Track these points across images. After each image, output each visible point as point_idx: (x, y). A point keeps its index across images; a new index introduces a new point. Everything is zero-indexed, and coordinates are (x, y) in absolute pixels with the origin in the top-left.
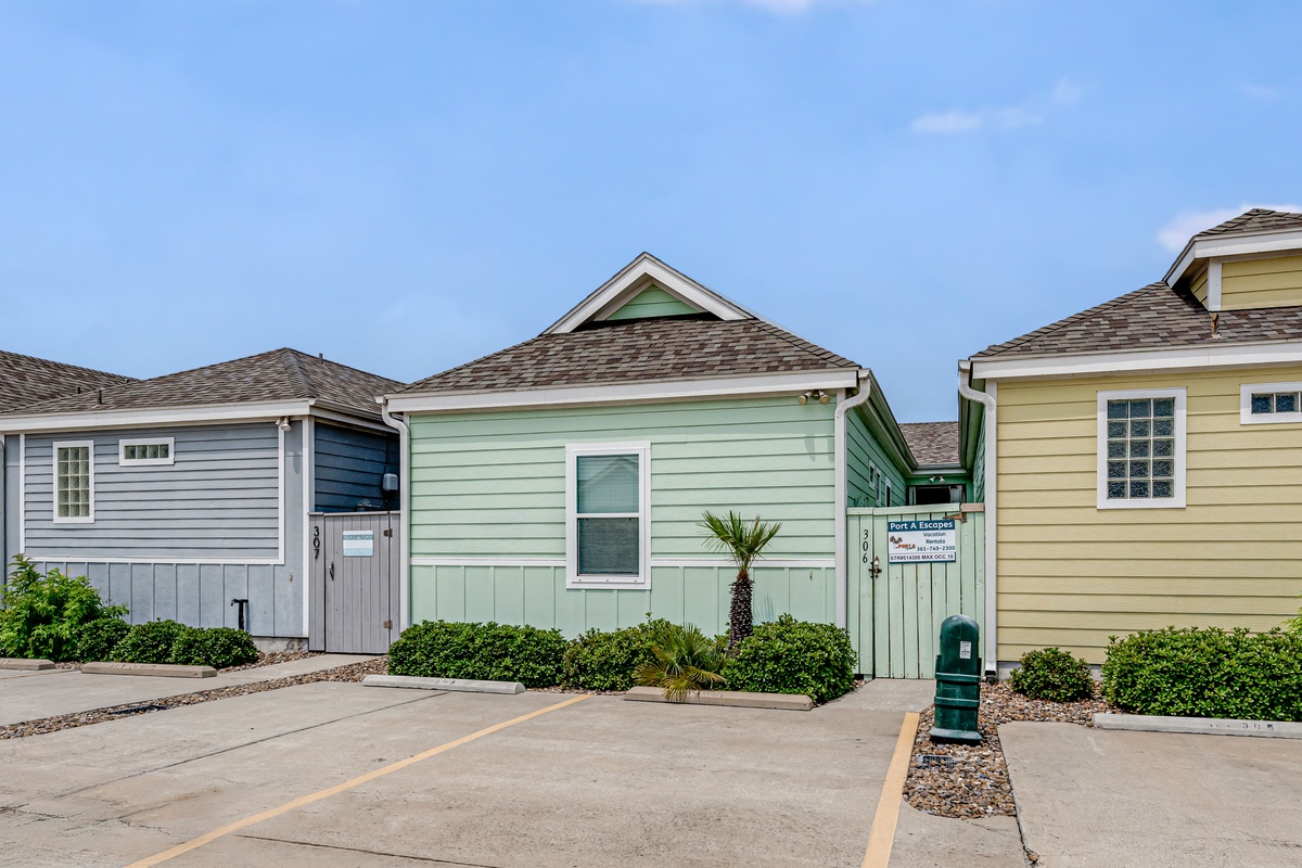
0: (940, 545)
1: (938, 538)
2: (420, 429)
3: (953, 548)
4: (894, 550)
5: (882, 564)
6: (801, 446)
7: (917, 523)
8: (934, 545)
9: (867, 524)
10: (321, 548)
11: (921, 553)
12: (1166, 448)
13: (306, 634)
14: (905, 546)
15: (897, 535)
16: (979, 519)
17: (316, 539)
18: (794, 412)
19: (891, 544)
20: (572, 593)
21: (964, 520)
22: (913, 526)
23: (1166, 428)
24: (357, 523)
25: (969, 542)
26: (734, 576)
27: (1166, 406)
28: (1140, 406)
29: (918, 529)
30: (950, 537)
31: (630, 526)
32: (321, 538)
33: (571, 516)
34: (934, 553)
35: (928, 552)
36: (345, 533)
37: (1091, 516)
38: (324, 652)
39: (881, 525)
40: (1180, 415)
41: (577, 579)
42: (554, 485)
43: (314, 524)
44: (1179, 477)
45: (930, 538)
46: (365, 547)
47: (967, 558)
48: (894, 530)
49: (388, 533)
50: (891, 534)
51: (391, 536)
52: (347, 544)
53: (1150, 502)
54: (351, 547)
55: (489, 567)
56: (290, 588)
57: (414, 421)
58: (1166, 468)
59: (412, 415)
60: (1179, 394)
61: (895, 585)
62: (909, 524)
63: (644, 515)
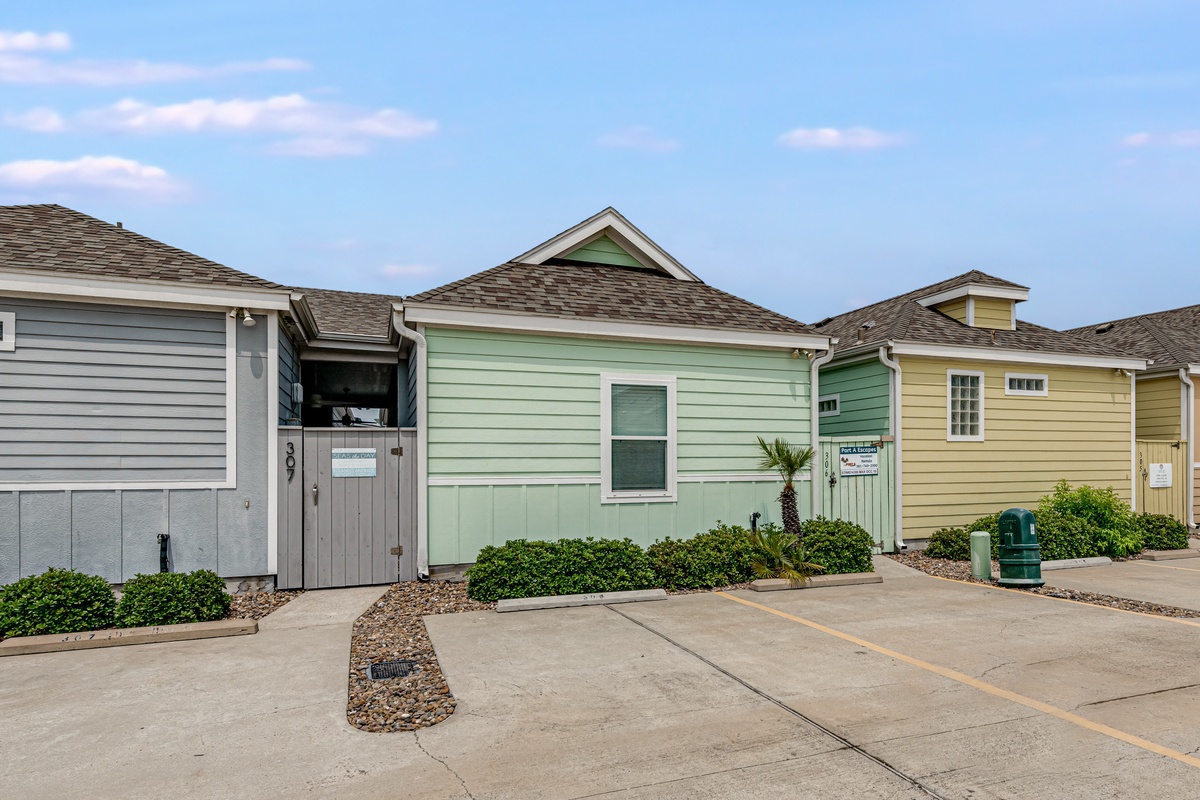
0: (869, 464)
1: (868, 459)
2: (440, 343)
3: (876, 465)
4: (844, 468)
5: (837, 477)
6: (786, 390)
7: (856, 448)
8: (866, 463)
9: (827, 448)
10: (298, 469)
11: (859, 469)
12: (974, 405)
13: (272, 569)
14: (850, 464)
15: (845, 456)
16: (891, 446)
17: (290, 456)
18: (782, 363)
19: (842, 462)
20: (607, 508)
21: (882, 447)
22: (854, 450)
23: (974, 393)
24: (350, 440)
25: (884, 460)
26: (781, 487)
27: (975, 380)
28: (964, 379)
29: (857, 453)
30: (875, 458)
31: (660, 446)
32: (298, 456)
33: (606, 438)
34: (866, 469)
35: (863, 469)
36: (335, 451)
37: (943, 445)
38: (300, 589)
39: (836, 449)
40: (982, 386)
41: (612, 495)
42: (590, 409)
43: (286, 439)
44: (981, 423)
45: (864, 459)
46: (367, 466)
47: (883, 473)
48: (844, 453)
49: (397, 452)
50: (842, 456)
51: (401, 454)
52: (337, 464)
53: (968, 438)
54: (341, 467)
55: (521, 485)
56: (244, 518)
57: (430, 333)
58: (974, 417)
59: (428, 327)
60: (981, 374)
61: (844, 492)
62: (852, 448)
63: (672, 438)
